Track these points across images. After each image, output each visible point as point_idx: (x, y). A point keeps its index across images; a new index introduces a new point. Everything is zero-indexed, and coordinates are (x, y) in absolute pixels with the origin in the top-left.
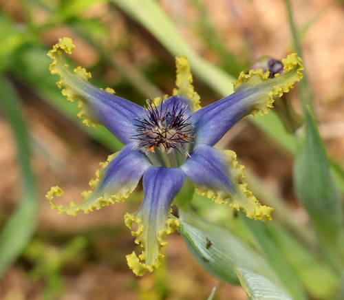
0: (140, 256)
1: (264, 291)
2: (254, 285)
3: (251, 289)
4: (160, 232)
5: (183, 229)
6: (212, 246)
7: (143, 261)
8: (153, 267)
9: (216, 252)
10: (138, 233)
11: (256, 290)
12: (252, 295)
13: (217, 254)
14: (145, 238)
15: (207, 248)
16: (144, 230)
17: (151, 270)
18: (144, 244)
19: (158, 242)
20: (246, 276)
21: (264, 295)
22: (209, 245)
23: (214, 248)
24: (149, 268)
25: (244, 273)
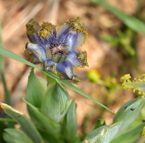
0: (129, 80)
1: (112, 133)
2: (114, 129)
3: (113, 127)
4: (139, 89)
5: (140, 99)
6: (131, 111)
7: (127, 81)
8: (124, 86)
9: (129, 113)
10: (139, 79)
11: (112, 129)
12: (110, 128)
13: (128, 113)
14: (137, 82)
15: (131, 109)
16: (140, 82)
17: (123, 84)
18: (134, 82)
19: (135, 88)
20: (118, 125)
21: (110, 132)
22: (132, 110)
23: (131, 112)
24: (124, 84)
25: (119, 124)
